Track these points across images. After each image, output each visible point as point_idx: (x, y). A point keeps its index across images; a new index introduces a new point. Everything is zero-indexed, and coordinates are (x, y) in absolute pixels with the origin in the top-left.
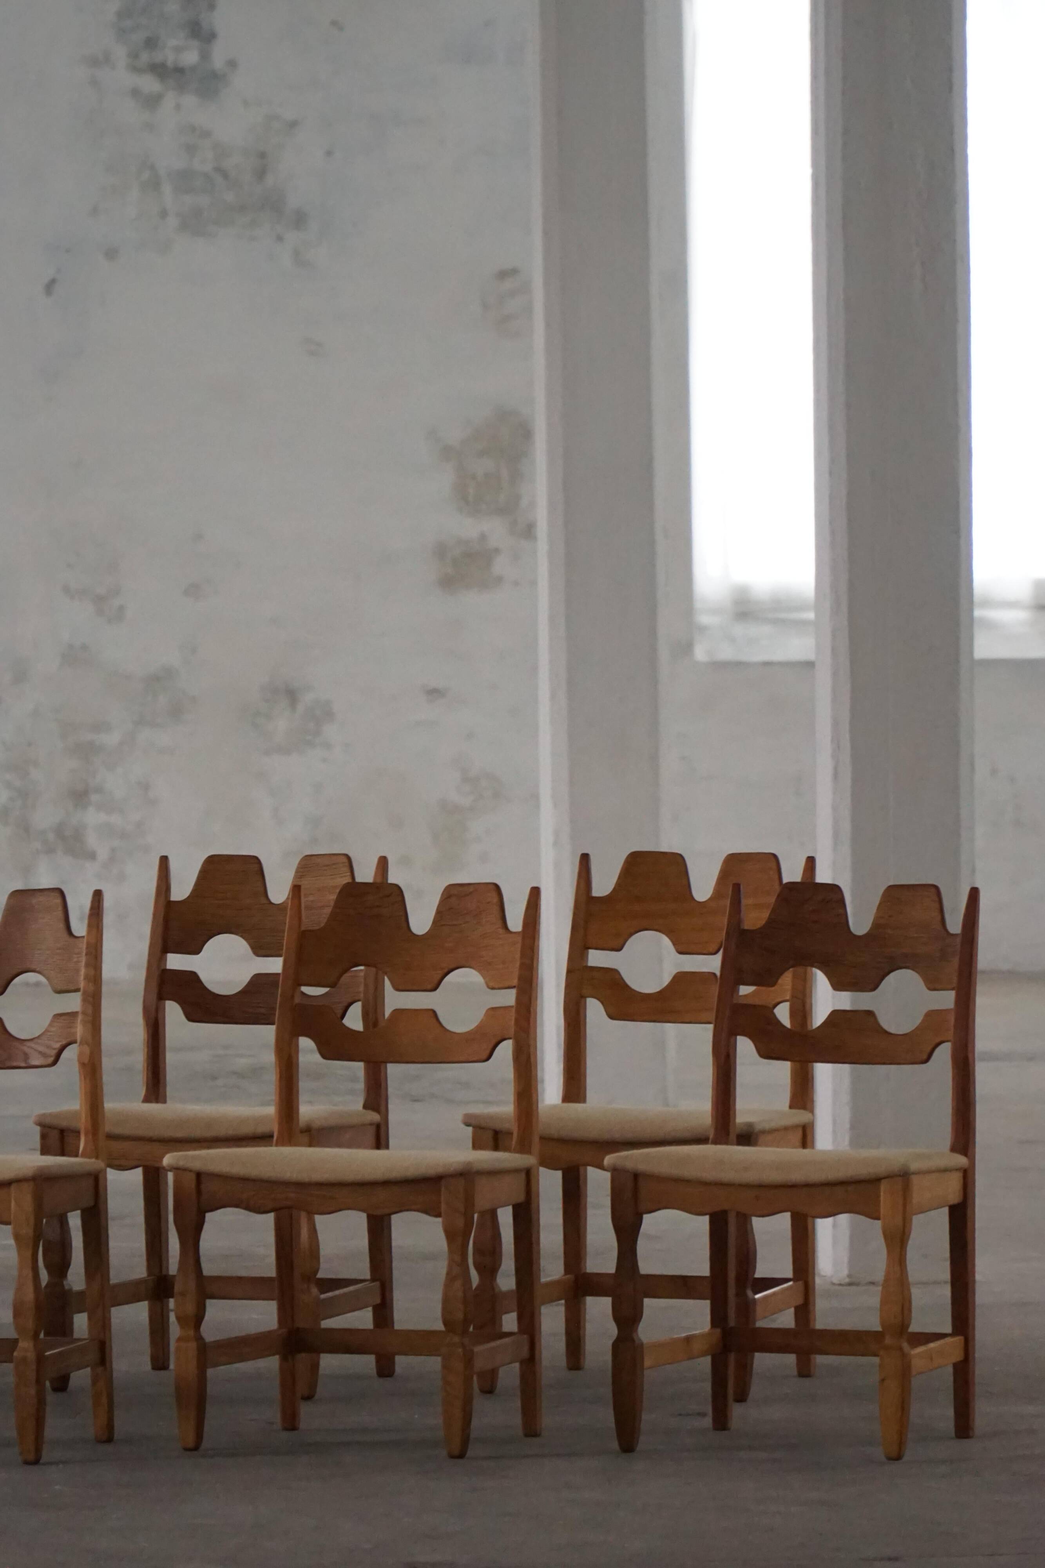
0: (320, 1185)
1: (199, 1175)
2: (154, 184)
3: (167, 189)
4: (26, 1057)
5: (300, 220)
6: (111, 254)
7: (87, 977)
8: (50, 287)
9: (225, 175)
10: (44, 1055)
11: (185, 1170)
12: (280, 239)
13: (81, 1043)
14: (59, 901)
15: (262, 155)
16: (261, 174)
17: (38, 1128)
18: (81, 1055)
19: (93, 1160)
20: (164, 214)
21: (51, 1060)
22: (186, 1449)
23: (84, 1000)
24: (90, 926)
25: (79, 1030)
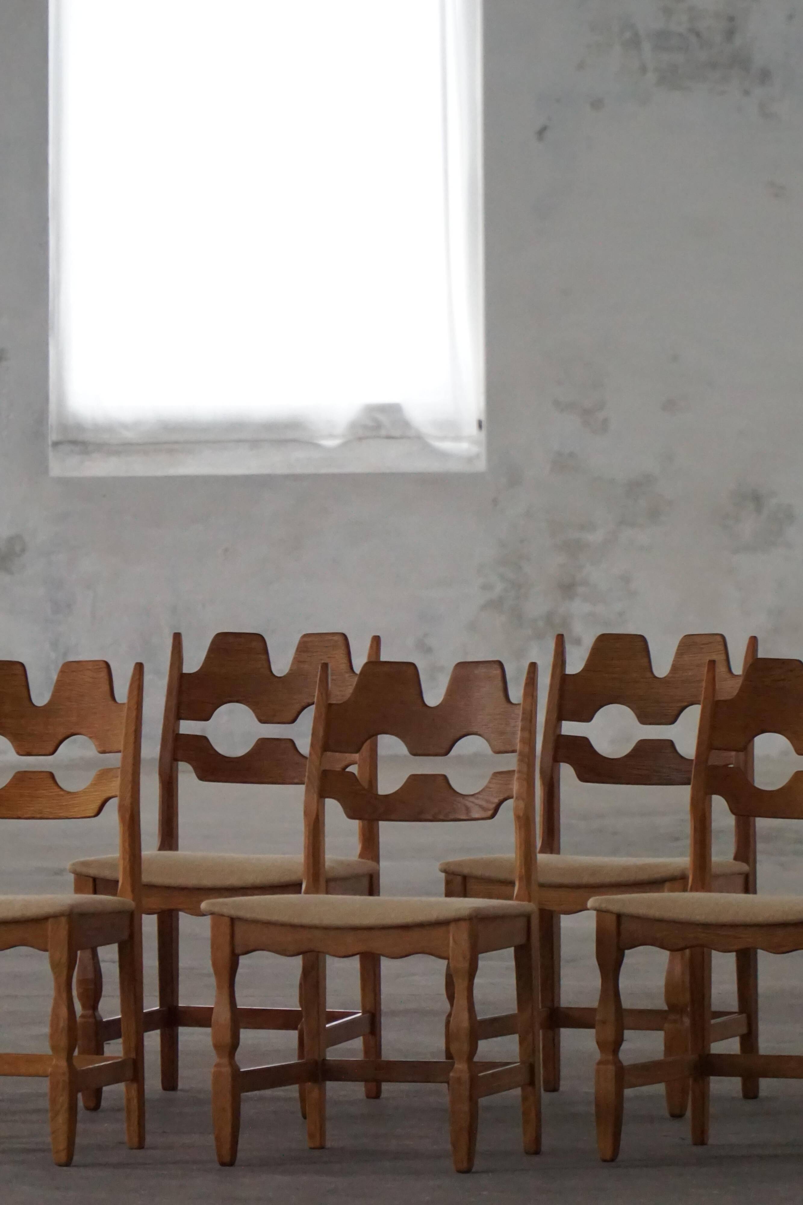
0: (723, 926)
1: (619, 916)
2: (635, 42)
3: (647, 46)
4: (468, 810)
5: (765, 76)
6: (597, 104)
7: (523, 740)
8: (541, 132)
9: (698, 35)
10: (484, 809)
11: (607, 911)
12: (747, 93)
13: (516, 798)
14: (498, 672)
15: (731, 19)
16: (730, 34)
17: (443, 875)
18: (516, 809)
19: (525, 903)
20: (644, 69)
21: (490, 813)
22: (605, 1161)
23: (521, 761)
24: (526, 694)
25: (515, 787)
